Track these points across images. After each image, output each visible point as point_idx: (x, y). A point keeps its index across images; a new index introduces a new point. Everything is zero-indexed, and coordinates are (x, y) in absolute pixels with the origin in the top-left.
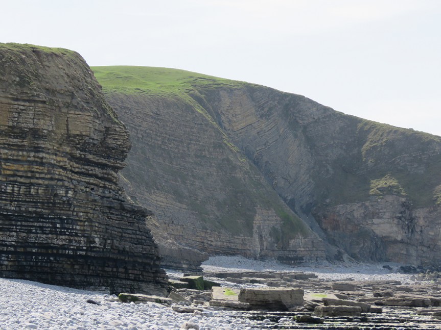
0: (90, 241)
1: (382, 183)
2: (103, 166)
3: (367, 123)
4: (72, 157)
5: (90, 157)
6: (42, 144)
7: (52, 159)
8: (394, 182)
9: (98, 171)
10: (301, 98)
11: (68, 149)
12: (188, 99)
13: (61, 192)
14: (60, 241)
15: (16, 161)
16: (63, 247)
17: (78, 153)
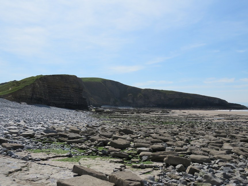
0: (76, 103)
1: (130, 95)
2: (79, 92)
3: (128, 86)
4: (74, 91)
5: (77, 91)
6: (69, 89)
7: (71, 91)
8: (131, 94)
9: (78, 93)
10: (118, 82)
11: (73, 90)
12: (101, 82)
13: (72, 96)
14: (72, 103)
15: (65, 91)
16: (72, 104)
17: (75, 90)
